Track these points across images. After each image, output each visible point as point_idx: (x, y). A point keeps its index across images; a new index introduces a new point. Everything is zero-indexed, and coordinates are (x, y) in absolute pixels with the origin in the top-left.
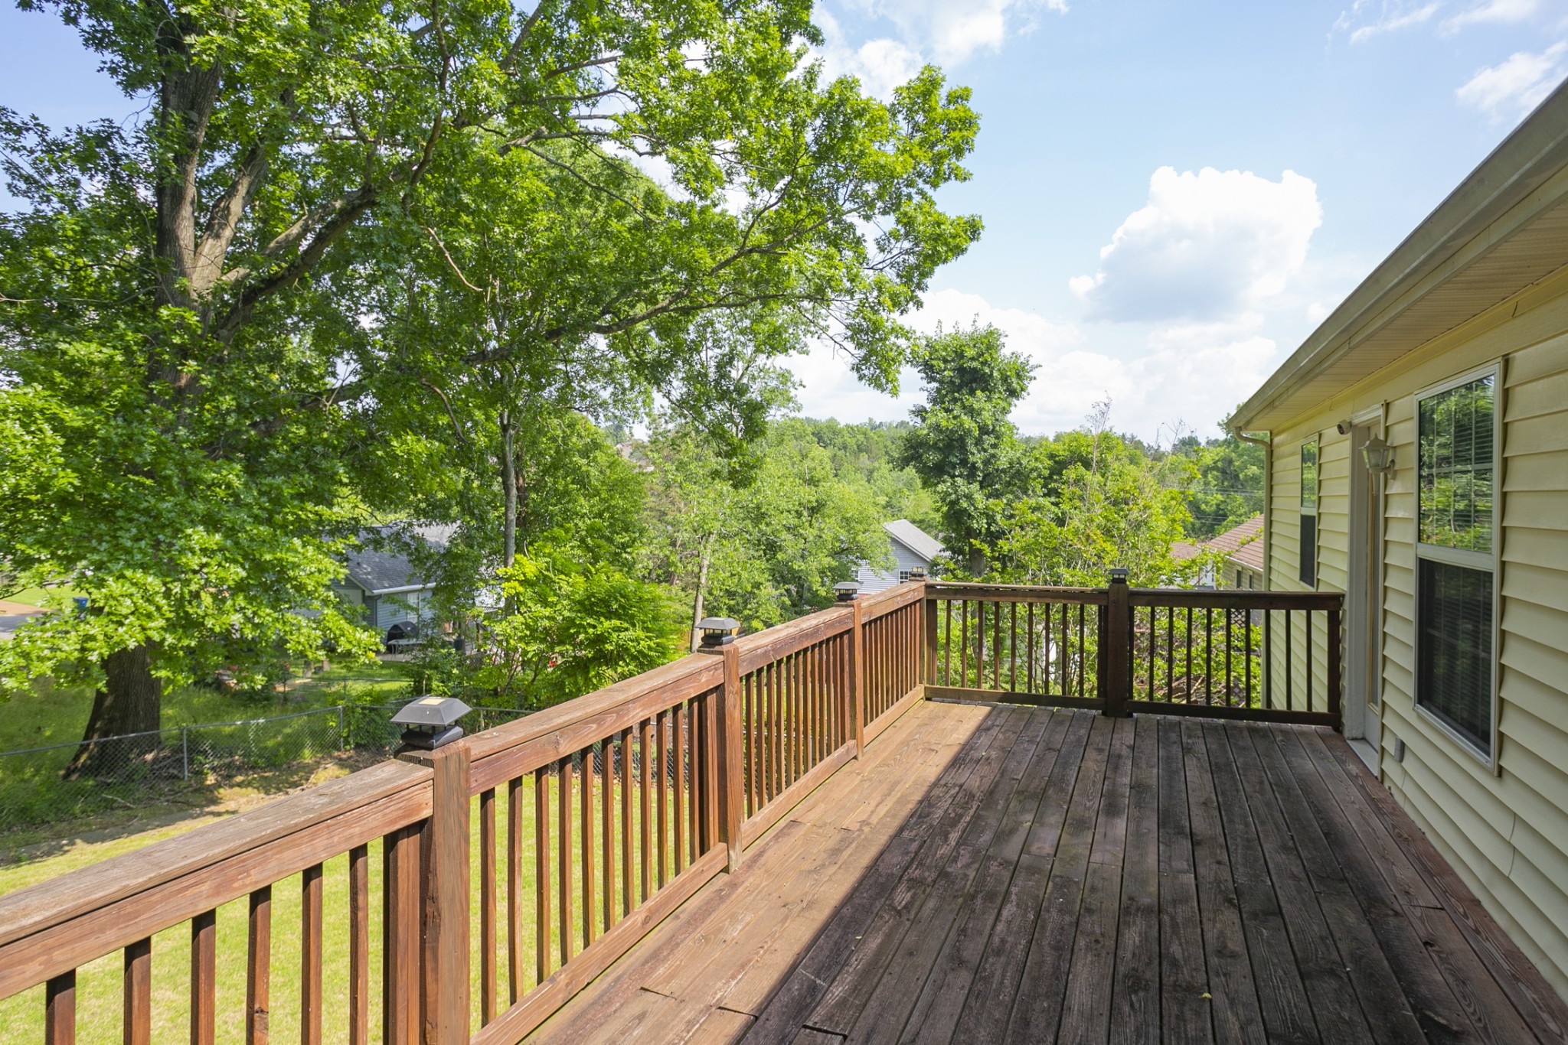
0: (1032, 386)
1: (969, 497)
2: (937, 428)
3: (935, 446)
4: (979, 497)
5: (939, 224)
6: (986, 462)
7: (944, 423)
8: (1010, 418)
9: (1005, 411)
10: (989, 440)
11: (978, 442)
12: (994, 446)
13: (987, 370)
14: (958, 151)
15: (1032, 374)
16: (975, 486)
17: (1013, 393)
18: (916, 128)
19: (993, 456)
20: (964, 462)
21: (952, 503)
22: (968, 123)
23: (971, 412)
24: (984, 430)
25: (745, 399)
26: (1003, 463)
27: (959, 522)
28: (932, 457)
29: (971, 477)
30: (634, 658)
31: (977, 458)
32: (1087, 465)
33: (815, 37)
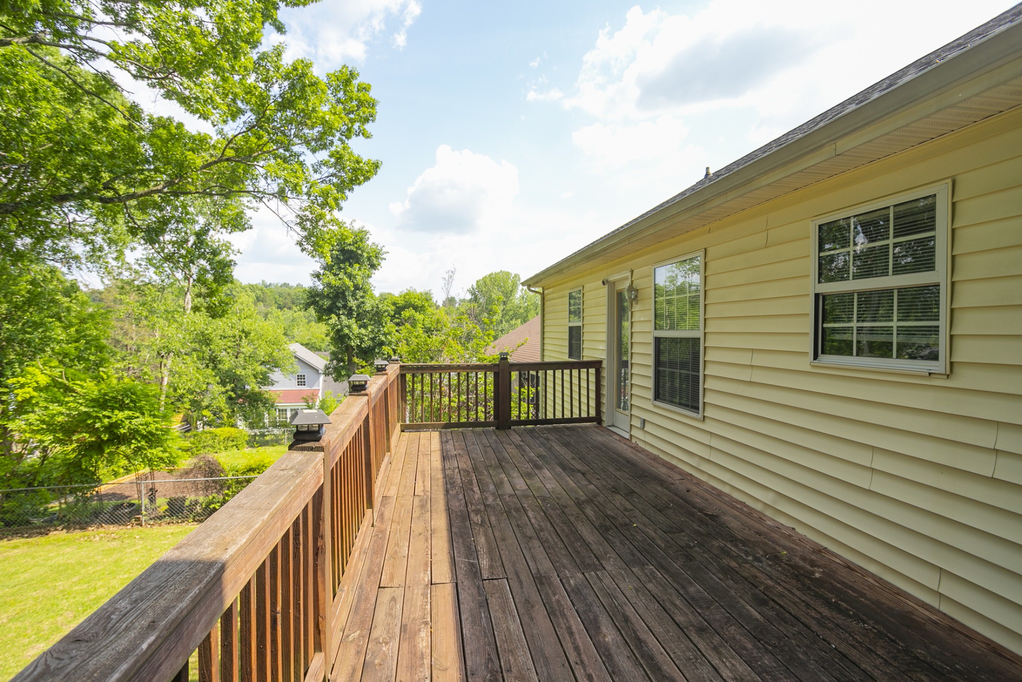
0: (383, 263)
1: (349, 327)
2: (329, 285)
3: (328, 296)
4: (355, 327)
5: (358, 162)
6: (358, 307)
7: (333, 282)
8: (370, 280)
9: (369, 276)
10: (360, 293)
11: (354, 295)
12: (362, 297)
13: (360, 252)
14: (366, 120)
15: (383, 256)
16: (353, 320)
17: (373, 266)
18: (339, 101)
19: (363, 303)
20: (345, 307)
21: (338, 331)
22: (372, 105)
23: (350, 276)
24: (357, 287)
25: (217, 258)
26: (368, 307)
27: (342, 342)
28: (327, 303)
29: (349, 315)
30: (144, 437)
31: (352, 303)
32: (416, 308)
33: (280, 29)
